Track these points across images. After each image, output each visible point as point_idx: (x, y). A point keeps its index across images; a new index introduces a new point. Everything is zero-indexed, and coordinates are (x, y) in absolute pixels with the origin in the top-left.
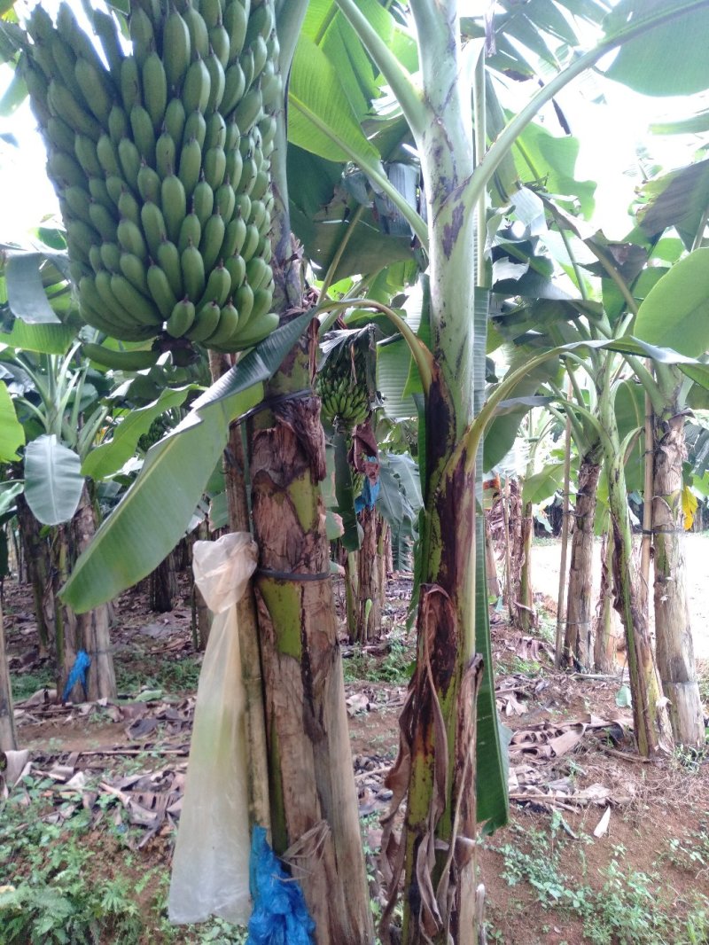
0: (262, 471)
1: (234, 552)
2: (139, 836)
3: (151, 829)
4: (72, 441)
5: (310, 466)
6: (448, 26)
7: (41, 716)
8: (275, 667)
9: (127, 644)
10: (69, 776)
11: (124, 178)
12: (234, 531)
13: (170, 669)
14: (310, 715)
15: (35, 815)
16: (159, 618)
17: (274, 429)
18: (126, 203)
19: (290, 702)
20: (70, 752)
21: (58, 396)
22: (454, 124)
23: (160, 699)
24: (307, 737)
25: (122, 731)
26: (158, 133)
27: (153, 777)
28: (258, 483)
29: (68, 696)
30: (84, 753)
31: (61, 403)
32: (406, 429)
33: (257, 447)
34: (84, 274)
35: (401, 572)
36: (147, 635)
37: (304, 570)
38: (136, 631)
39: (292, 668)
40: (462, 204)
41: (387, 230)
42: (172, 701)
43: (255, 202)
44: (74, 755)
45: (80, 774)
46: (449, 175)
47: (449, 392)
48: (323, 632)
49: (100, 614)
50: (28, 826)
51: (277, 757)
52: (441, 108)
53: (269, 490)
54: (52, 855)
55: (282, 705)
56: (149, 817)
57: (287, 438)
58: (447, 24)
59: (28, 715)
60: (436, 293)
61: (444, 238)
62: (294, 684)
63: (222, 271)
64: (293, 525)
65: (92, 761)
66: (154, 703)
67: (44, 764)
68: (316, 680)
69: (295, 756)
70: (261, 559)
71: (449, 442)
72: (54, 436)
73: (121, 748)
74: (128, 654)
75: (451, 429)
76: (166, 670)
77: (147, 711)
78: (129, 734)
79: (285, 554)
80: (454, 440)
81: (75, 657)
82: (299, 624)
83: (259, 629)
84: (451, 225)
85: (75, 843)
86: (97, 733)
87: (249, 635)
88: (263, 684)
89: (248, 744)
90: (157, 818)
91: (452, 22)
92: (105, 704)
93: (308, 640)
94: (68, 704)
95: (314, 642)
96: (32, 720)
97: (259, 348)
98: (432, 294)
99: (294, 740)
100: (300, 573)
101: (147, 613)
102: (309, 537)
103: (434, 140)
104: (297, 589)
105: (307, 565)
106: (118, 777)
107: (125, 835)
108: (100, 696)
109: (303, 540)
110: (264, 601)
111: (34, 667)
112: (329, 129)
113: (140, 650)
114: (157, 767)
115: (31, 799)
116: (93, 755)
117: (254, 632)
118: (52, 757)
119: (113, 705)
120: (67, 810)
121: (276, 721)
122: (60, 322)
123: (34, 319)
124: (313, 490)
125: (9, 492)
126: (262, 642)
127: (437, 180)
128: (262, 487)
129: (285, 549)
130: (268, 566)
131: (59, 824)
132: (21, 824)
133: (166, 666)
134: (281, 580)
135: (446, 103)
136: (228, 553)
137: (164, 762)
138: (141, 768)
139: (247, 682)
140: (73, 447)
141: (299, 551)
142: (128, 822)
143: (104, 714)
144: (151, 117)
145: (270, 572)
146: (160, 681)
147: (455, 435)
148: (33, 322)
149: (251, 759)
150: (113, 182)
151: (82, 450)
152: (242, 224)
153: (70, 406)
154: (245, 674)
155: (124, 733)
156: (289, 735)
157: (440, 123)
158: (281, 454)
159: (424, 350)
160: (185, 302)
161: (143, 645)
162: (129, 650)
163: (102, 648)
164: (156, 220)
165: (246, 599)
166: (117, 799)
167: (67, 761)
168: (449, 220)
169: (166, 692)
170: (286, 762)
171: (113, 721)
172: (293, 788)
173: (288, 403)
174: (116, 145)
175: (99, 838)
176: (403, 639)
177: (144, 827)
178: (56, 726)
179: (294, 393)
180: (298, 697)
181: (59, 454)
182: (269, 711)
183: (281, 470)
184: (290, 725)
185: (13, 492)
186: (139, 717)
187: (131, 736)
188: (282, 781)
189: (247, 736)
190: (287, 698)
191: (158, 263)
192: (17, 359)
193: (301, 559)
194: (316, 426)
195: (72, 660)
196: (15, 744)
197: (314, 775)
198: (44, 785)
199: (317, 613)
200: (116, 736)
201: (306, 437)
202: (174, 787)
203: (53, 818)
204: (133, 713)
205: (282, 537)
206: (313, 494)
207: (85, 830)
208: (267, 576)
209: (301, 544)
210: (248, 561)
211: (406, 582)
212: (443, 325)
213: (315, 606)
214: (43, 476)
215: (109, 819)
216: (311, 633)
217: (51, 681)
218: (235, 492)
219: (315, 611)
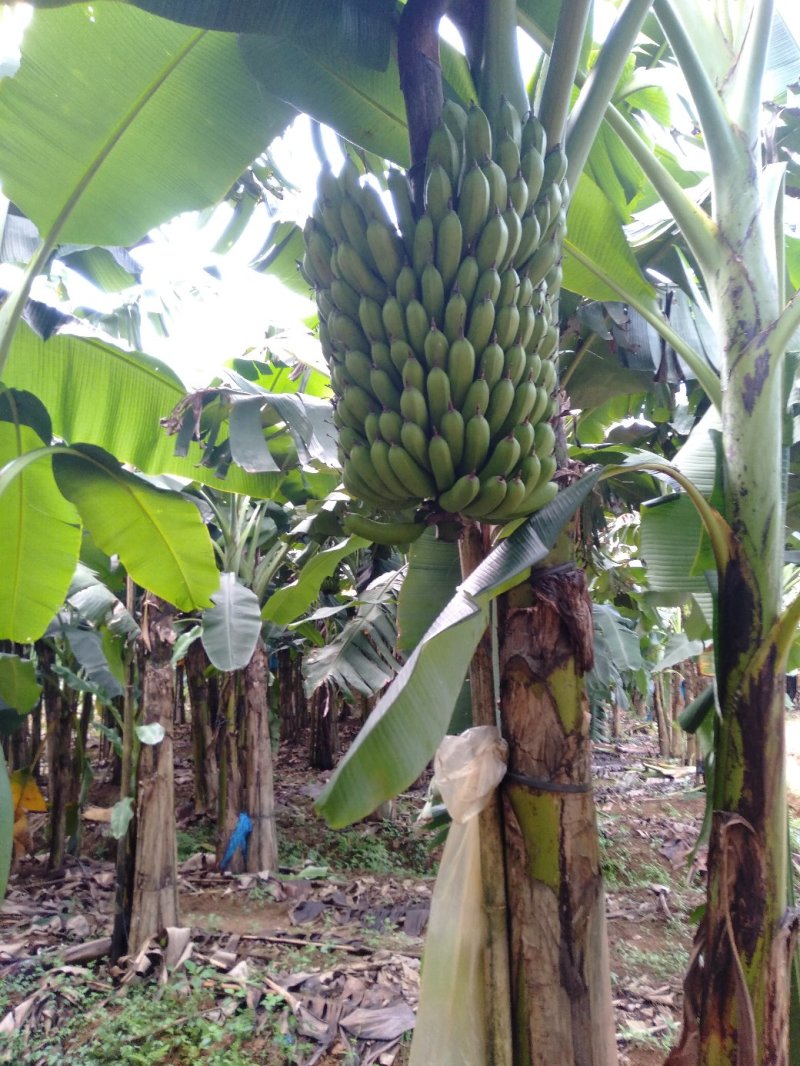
0: (517, 656)
1: (480, 751)
2: (308, 1052)
3: (321, 1045)
4: (248, 579)
5: (574, 653)
6: (748, 153)
7: (199, 885)
8: (526, 895)
9: (286, 805)
10: (232, 964)
11: (409, 342)
12: (479, 725)
13: (334, 840)
14: (568, 961)
15: (194, 1008)
16: (320, 776)
17: (536, 609)
18: (411, 370)
19: (544, 944)
20: (231, 934)
21: (238, 532)
22: (756, 260)
23: (326, 877)
24: (564, 992)
25: (284, 913)
26: (449, 292)
27: (322, 978)
28: (511, 669)
29: (228, 864)
30: (245, 937)
31: (241, 538)
32: (615, 577)
33: (512, 627)
34: (356, 443)
35: (596, 743)
36: (307, 797)
37: (565, 780)
38: (295, 791)
39: (548, 900)
40: (767, 351)
41: (626, 363)
42: (338, 882)
43: (545, 361)
44: (235, 938)
45: (242, 964)
46: (750, 317)
47: (753, 573)
48: (586, 858)
49: (265, 772)
50: (187, 1021)
51: (525, 1010)
52: (739, 244)
53: (526, 679)
54: (213, 1061)
55: (533, 945)
56: (320, 1029)
57: (549, 619)
58: (747, 152)
59: (185, 882)
60: (733, 454)
61: (744, 390)
62: (550, 920)
63: (512, 442)
64: (553, 723)
65: (254, 948)
66: (319, 882)
67: (203, 944)
68: (576, 918)
69: (548, 1013)
70: (511, 759)
71: (754, 635)
72: (233, 574)
73: (284, 935)
74: (286, 817)
75: (756, 619)
76: (330, 841)
77: (311, 891)
78: (292, 917)
79: (542, 758)
80: (760, 633)
81: (236, 820)
82: (557, 846)
83: (505, 844)
84: (752, 375)
85: (239, 1050)
86: (257, 912)
87: (493, 850)
88: (509, 915)
89: (489, 990)
90: (327, 1032)
91: (754, 148)
92: (266, 878)
93: (568, 867)
94: (227, 873)
95: (575, 869)
96: (189, 888)
97: (533, 520)
98: (728, 455)
99: (547, 992)
100: (559, 783)
101: (306, 769)
102: (571, 739)
103: (732, 279)
104: (556, 802)
105: (569, 775)
106: (283, 972)
107: (293, 1048)
108: (261, 869)
109: (564, 742)
110: (515, 813)
111: (190, 823)
112: (599, 269)
113: (301, 816)
114: (326, 965)
115: (192, 987)
116: (256, 940)
117: (499, 849)
118: (211, 937)
119: (274, 880)
120: (229, 1006)
121: (524, 964)
122: (279, 470)
123: (254, 468)
124: (577, 682)
125: (188, 634)
126: (509, 861)
127: (734, 323)
128: (516, 675)
129: (543, 752)
130: (521, 770)
131: (221, 1023)
132: (180, 1017)
133: (329, 836)
134: (536, 789)
135: (746, 238)
136: (473, 751)
137: (333, 961)
138: (308, 964)
139: (490, 910)
140: (249, 585)
141: (560, 755)
142: (296, 1032)
143: (266, 890)
144: (442, 277)
145: (523, 777)
146: (323, 853)
147: (761, 627)
148: (253, 471)
149: (493, 1010)
150: (399, 347)
151: (258, 588)
152: (532, 388)
153: (249, 540)
154: (487, 899)
155: (287, 916)
156: (542, 985)
157: (738, 260)
158: (541, 637)
159: (719, 521)
160: (472, 477)
161: (303, 808)
162: (287, 812)
163: (266, 812)
164: (443, 388)
165: (491, 806)
166: (285, 1002)
167: (227, 944)
168: (751, 371)
169: (331, 869)
170: (536, 1019)
171: (275, 900)
172: (545, 1056)
173: (551, 579)
174: (404, 307)
175: (263, 1048)
176: (606, 830)
177: (313, 1040)
178: (215, 899)
179: (558, 566)
180: (553, 938)
181: (237, 594)
182: (516, 950)
183: (540, 656)
184: (543, 972)
185: (193, 635)
186: (303, 898)
187: (294, 922)
188: (530, 1044)
189: (488, 978)
190: (540, 938)
191: (442, 434)
192: (202, 492)
193: (561, 765)
194: (582, 606)
195: (235, 823)
196: (177, 919)
197: (571, 1041)
198: (207, 973)
199: (579, 834)
200: (278, 919)
201: (572, 618)
202: (346, 994)
203: (214, 1015)
204: (296, 891)
205: (540, 738)
206: (577, 687)
207: (249, 1035)
208: (519, 783)
209: (563, 748)
210: (497, 762)
211: (604, 756)
212: (744, 493)
213: (576, 825)
214: (219, 618)
215: (275, 1025)
216: (572, 858)
217: (209, 841)
218: (482, 678)
219: (577, 831)
